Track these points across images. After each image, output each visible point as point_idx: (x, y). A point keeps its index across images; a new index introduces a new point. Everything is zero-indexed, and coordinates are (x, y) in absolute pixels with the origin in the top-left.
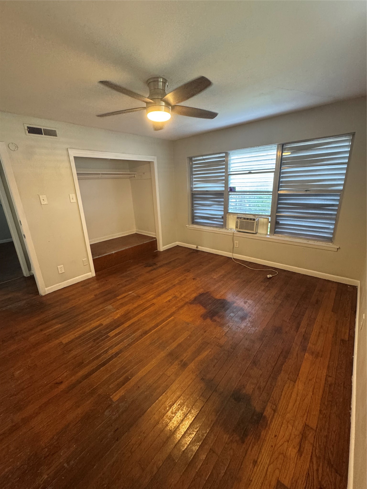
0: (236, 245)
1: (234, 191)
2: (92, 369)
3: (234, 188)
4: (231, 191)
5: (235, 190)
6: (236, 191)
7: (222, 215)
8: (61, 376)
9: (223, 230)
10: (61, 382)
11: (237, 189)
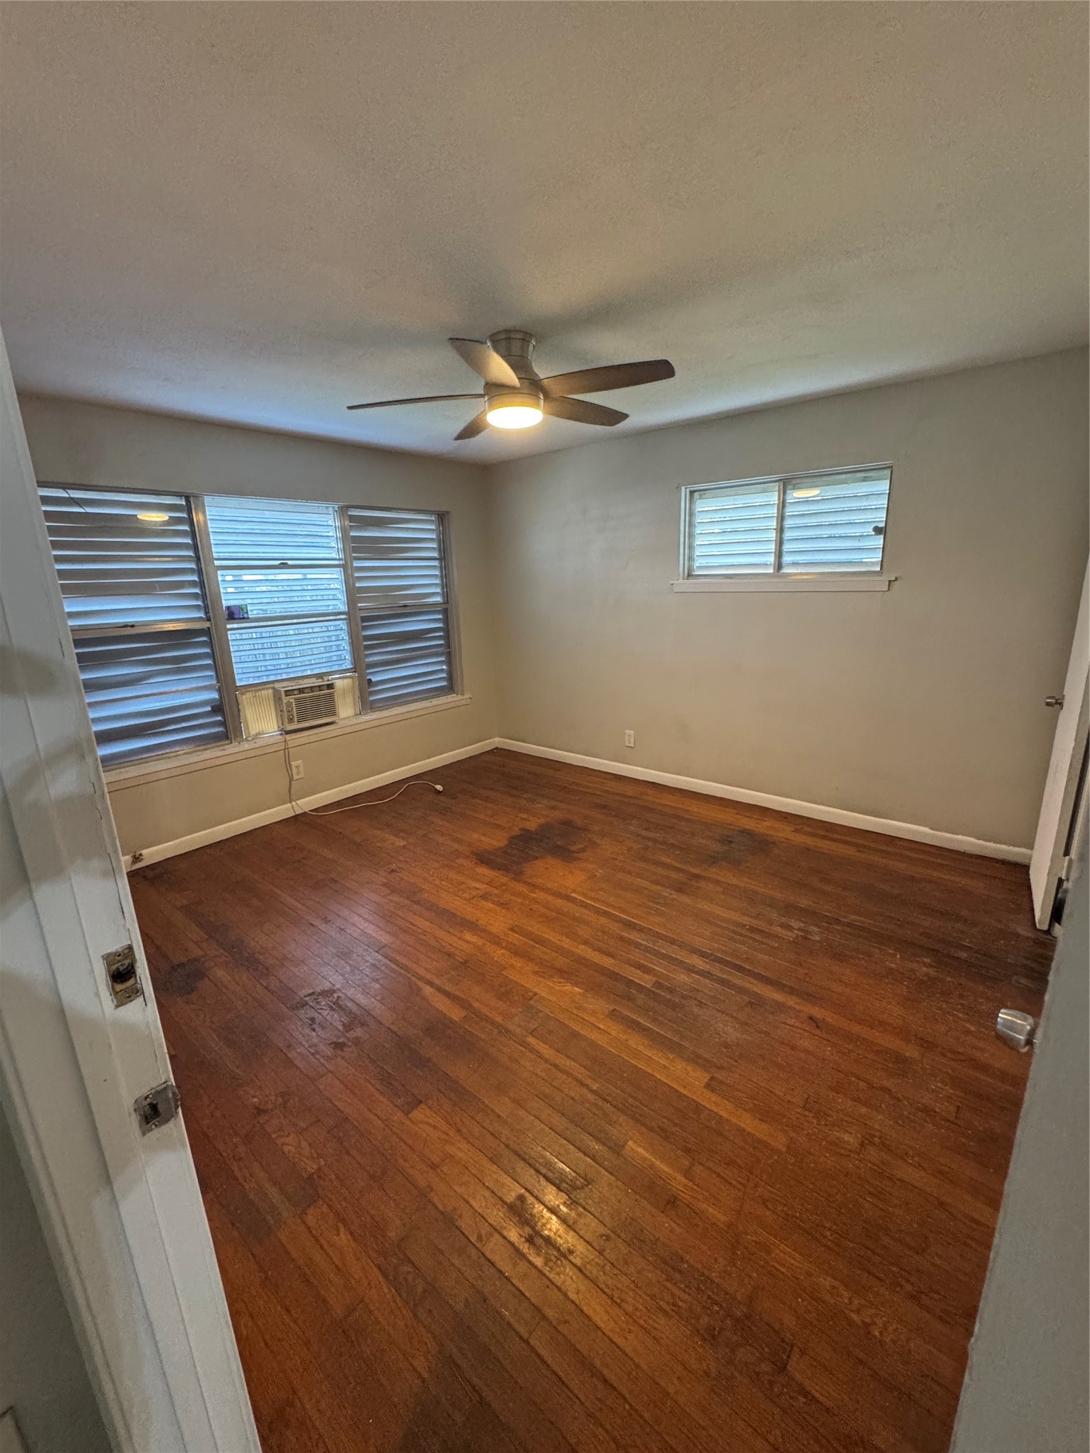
0: (298, 773)
1: (244, 618)
2: (755, 982)
3: (242, 610)
4: (234, 619)
5: (246, 616)
6: (248, 618)
7: (214, 700)
8: (800, 1029)
9: (232, 749)
10: (811, 1018)
11: (253, 612)
